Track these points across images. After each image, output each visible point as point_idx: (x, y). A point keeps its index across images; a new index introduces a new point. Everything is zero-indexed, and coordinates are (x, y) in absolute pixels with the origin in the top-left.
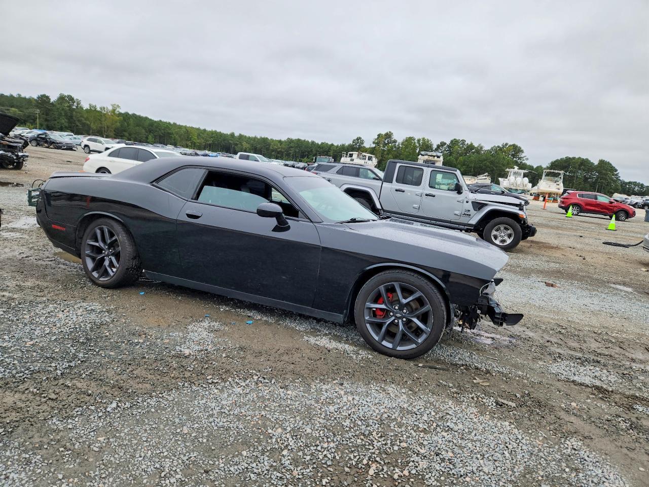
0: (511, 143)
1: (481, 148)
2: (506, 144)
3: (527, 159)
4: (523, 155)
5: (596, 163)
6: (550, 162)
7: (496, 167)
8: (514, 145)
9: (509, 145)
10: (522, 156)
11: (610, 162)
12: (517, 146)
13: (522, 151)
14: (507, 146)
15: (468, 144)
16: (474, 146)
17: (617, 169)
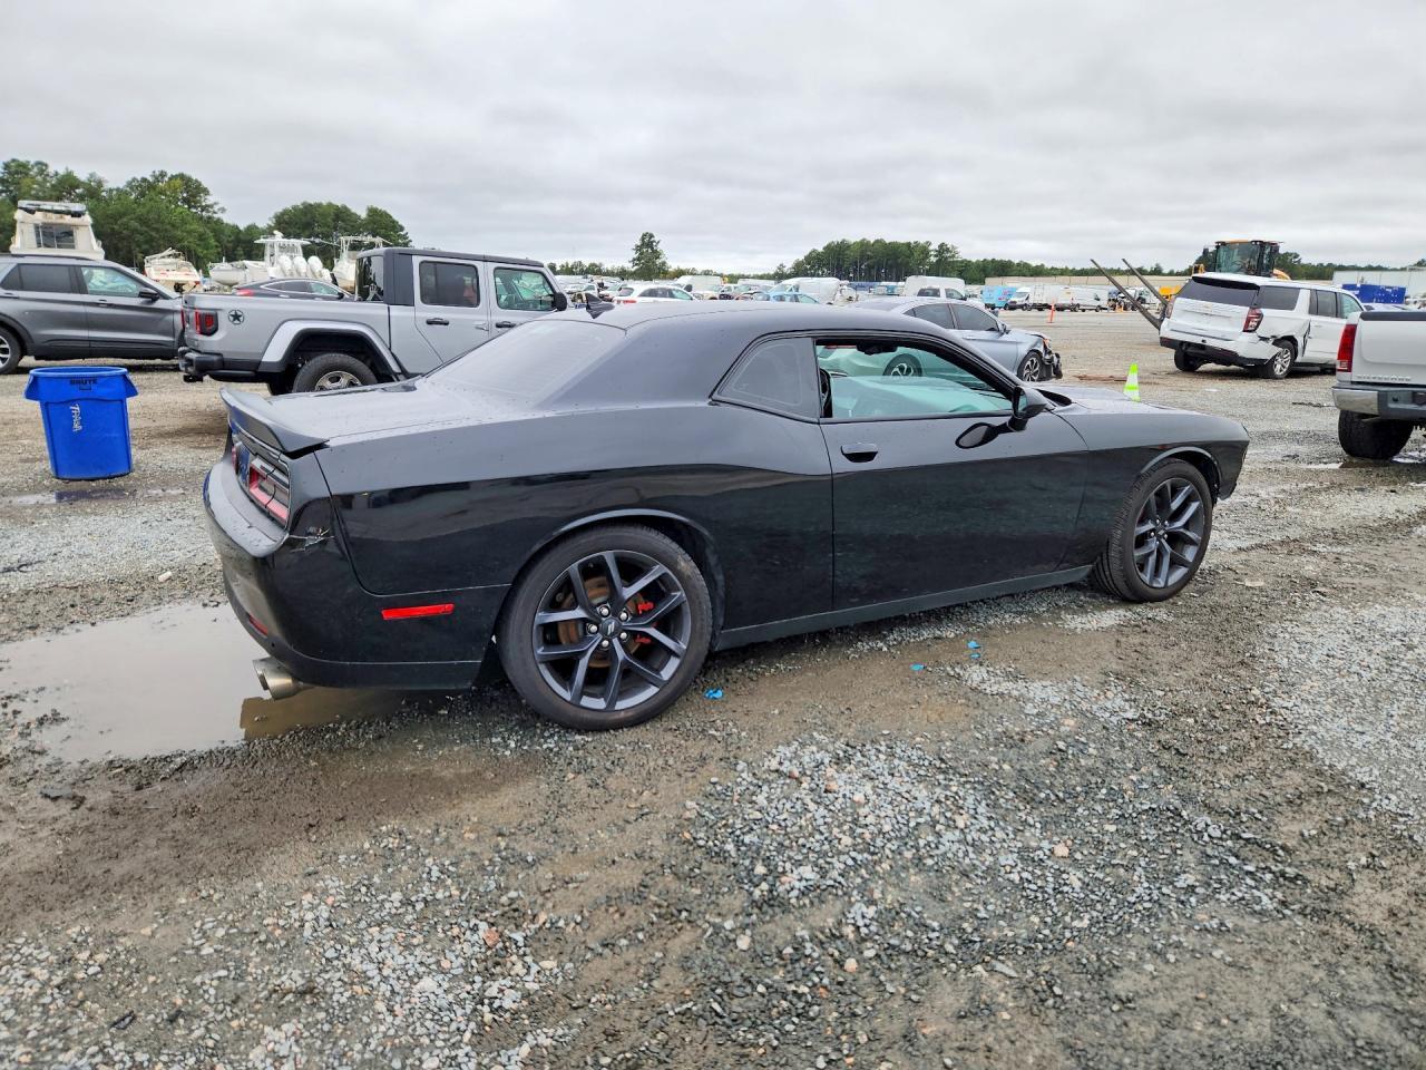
0: (171, 172)
1: (100, 184)
2: (163, 174)
3: (223, 210)
4: (210, 200)
5: (363, 214)
6: (272, 215)
7: (157, 230)
8: (182, 176)
9: (169, 175)
10: (208, 203)
11: (388, 212)
12: (190, 179)
13: (206, 192)
14: (166, 179)
15: (57, 174)
16: (75, 179)
17: (404, 225)
